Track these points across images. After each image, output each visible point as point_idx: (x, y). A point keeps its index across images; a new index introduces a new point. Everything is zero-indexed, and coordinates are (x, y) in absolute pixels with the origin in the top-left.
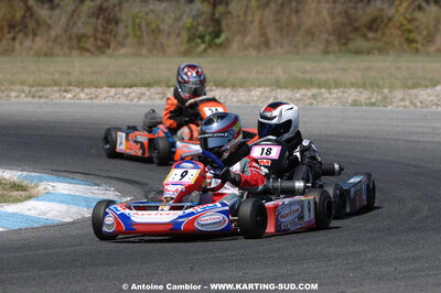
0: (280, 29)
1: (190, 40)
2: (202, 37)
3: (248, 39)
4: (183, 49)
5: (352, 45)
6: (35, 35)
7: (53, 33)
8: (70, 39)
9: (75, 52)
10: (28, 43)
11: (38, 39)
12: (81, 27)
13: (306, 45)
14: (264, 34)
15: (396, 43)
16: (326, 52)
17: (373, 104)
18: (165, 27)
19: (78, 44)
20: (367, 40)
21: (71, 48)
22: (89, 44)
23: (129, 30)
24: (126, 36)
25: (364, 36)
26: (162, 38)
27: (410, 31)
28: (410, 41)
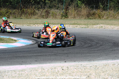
0: (78, 15)
1: (62, 16)
2: (64, 16)
3: (72, 16)
4: (61, 18)
5: (90, 18)
6: (35, 15)
7: (38, 15)
8: (41, 16)
9: (42, 18)
10: (34, 17)
11: (36, 16)
12: (43, 14)
13: (82, 17)
14: (74, 15)
15: (97, 17)
16: (85, 19)
17: (85, 28)
18: (57, 14)
19: (43, 17)
20: (92, 17)
21: (41, 18)
22: (44, 17)
23: (52, 14)
24: (51, 16)
25: (92, 16)
26: (57, 16)
27: (100, 15)
28: (99, 17)
